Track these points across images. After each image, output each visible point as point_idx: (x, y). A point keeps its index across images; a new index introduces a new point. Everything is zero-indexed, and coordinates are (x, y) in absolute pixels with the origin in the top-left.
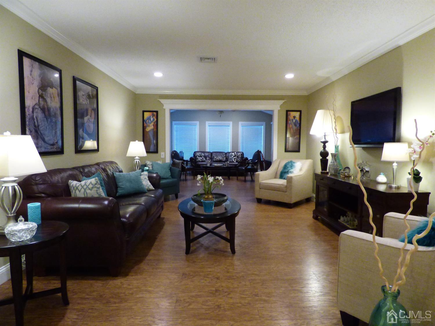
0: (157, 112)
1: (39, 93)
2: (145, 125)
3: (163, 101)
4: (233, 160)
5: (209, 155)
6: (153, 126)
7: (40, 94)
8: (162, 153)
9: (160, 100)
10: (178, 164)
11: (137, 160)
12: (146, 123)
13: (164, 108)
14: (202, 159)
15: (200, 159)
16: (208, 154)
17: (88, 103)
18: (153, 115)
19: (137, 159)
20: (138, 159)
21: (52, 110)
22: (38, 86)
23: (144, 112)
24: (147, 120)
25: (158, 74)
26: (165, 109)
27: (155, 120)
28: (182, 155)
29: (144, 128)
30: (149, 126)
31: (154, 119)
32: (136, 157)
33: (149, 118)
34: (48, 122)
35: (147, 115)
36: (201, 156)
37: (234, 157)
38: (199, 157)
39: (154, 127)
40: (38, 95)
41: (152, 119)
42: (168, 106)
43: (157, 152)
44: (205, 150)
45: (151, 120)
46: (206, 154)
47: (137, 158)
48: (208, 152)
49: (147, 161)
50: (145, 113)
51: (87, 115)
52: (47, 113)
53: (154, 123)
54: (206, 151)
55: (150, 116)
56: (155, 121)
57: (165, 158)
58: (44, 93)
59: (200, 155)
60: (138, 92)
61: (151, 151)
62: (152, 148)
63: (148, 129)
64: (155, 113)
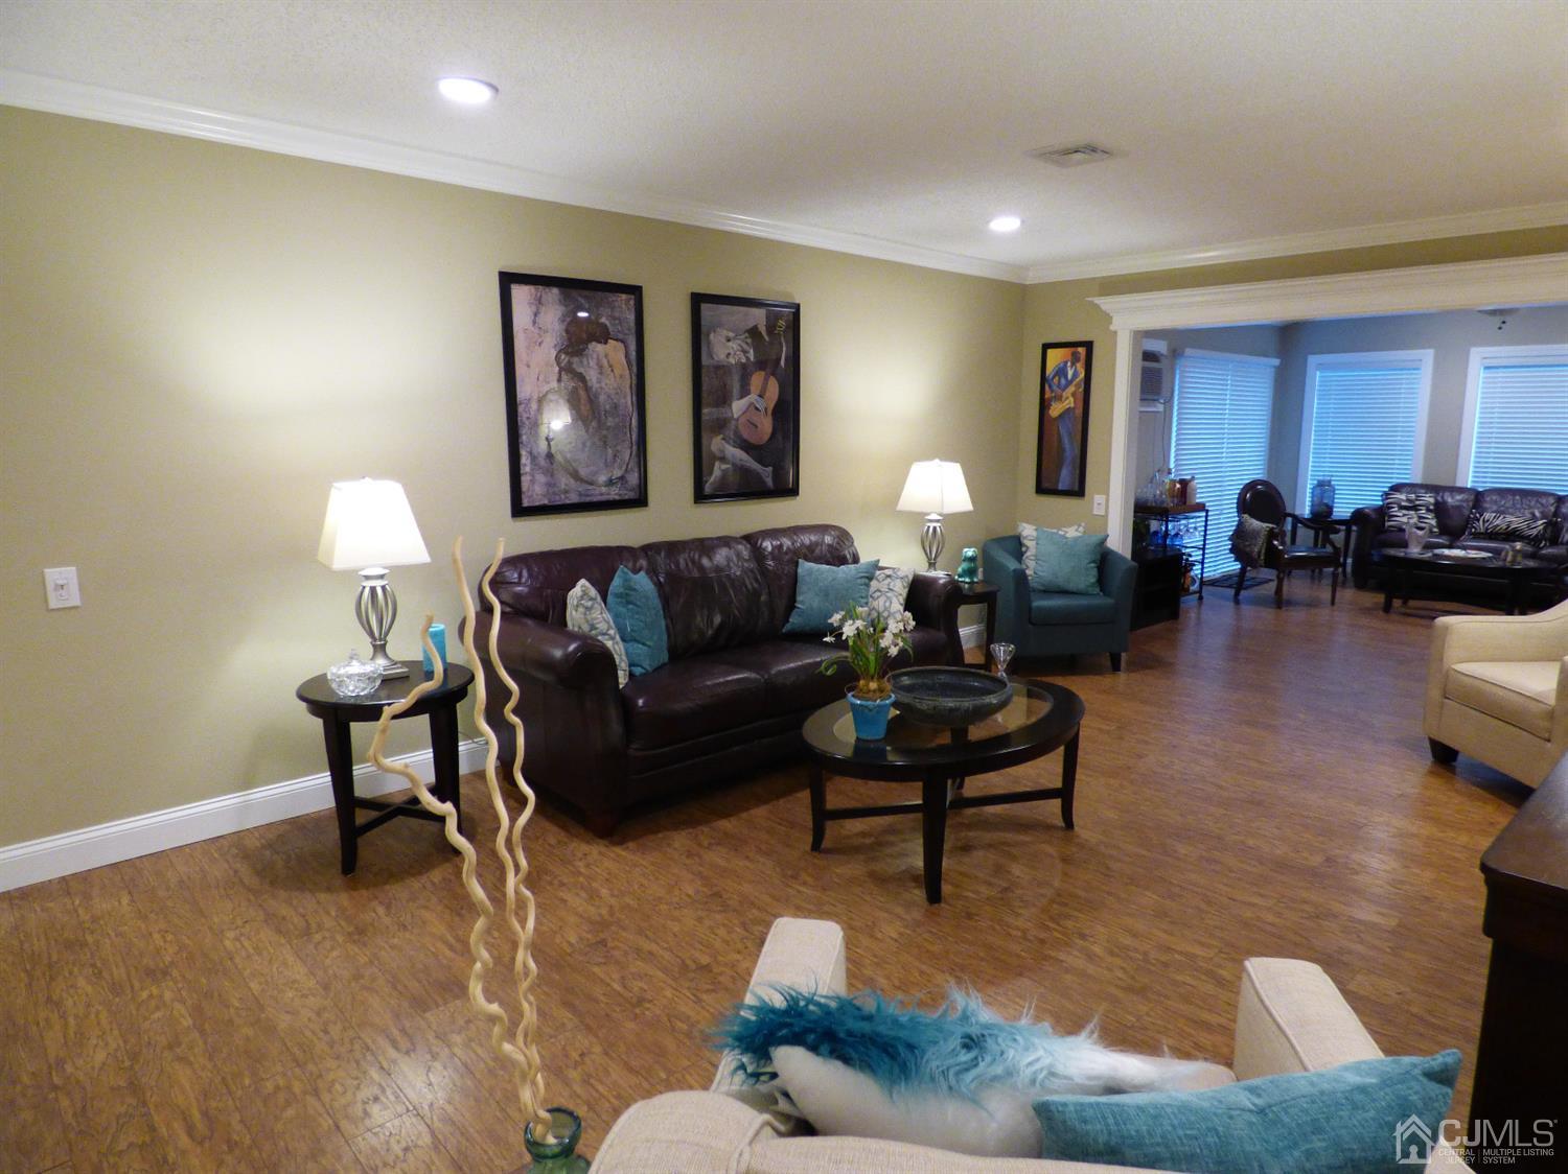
0: (1089, 345)
1: (558, 364)
2: (1048, 395)
3: (1106, 303)
5: (1462, 501)
6: (1072, 399)
7: (563, 365)
8: (1099, 499)
9: (1098, 301)
10: (1255, 534)
11: (933, 525)
12: (1050, 387)
13: (1112, 328)
14: (1414, 517)
15: (1404, 520)
16: (1459, 497)
17: (748, 358)
18: (1075, 359)
19: (931, 521)
20: (938, 521)
21: (602, 398)
22: (556, 345)
23: (1046, 347)
24: (1054, 377)
25: (1006, 224)
26: (1115, 332)
27: (1082, 375)
28: (1327, 496)
29: (1044, 405)
30: (1059, 398)
31: (1075, 375)
32: (928, 514)
33: (1061, 372)
34: (591, 430)
35: (1055, 358)
36: (1415, 508)
38: (1402, 508)
39: (1075, 402)
40: (557, 369)
41: (1071, 373)
42: (1128, 319)
43: (1078, 491)
44: (1455, 481)
45: (1066, 377)
46: (1452, 499)
47: (934, 517)
48: (1462, 490)
49: (1025, 525)
50: (1050, 352)
52: (585, 409)
53: (1077, 386)
54: (1459, 484)
55: (1066, 363)
56: (1080, 381)
57: (1105, 517)
58: (575, 360)
59: (1408, 500)
60: (1031, 278)
61: (1060, 488)
62: (1065, 479)
63: (1055, 410)
64: (1081, 350)
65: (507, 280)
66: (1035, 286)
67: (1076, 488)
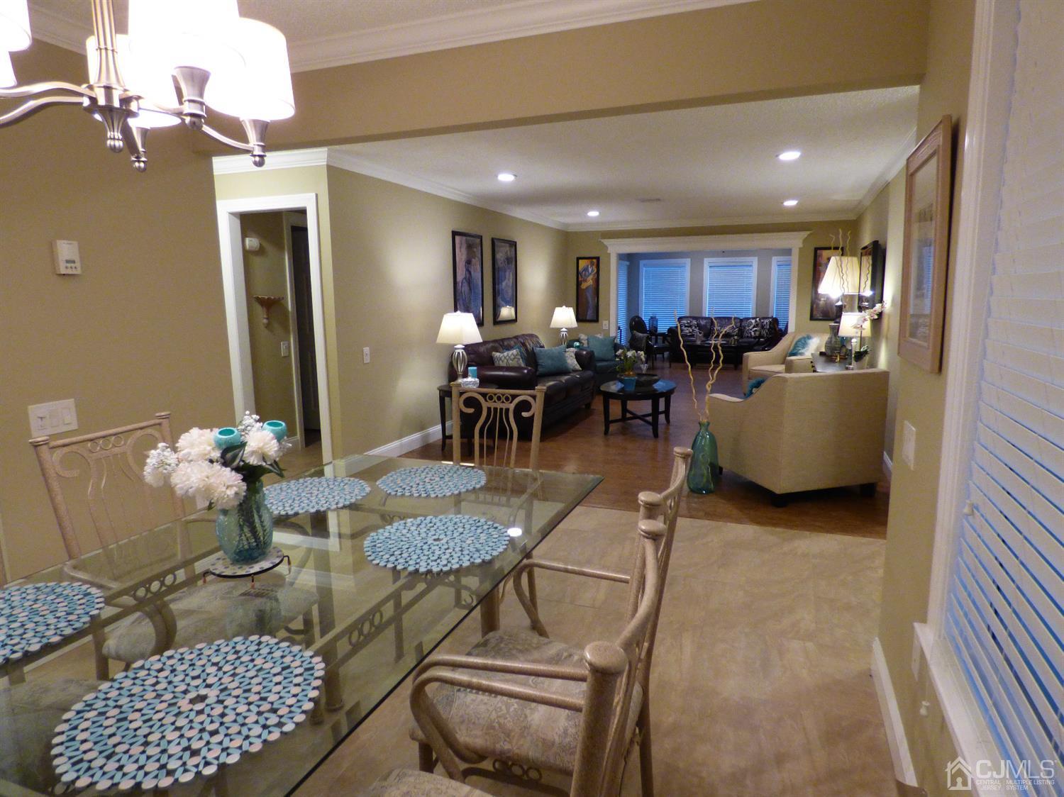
0: (598, 259)
1: (466, 267)
2: (580, 279)
3: (606, 242)
4: (753, 333)
5: (706, 323)
6: (591, 281)
8: (605, 322)
9: (602, 240)
10: (641, 339)
11: (564, 333)
12: (581, 275)
13: (608, 252)
14: (691, 330)
15: (687, 331)
16: (705, 321)
17: (506, 264)
18: (592, 264)
19: (564, 331)
23: (578, 259)
24: (583, 272)
25: (593, 214)
26: (610, 254)
27: (596, 271)
28: (655, 323)
29: (578, 284)
30: (585, 281)
31: (592, 270)
32: (562, 328)
33: (586, 269)
36: (690, 326)
37: (754, 327)
38: (686, 326)
39: (593, 282)
40: (466, 269)
41: (590, 270)
42: (616, 248)
43: (596, 320)
44: (701, 313)
45: (588, 272)
46: (703, 322)
47: (564, 329)
48: (706, 318)
49: (581, 334)
50: (580, 261)
51: (505, 280)
52: (472, 285)
53: (594, 276)
54: (704, 315)
55: (588, 266)
56: (595, 273)
57: (608, 330)
58: (469, 266)
59: (688, 323)
60: (570, 229)
61: (588, 318)
62: (590, 315)
63: (584, 286)
64: (595, 261)
65: (454, 234)
66: (571, 232)
67: (595, 319)
